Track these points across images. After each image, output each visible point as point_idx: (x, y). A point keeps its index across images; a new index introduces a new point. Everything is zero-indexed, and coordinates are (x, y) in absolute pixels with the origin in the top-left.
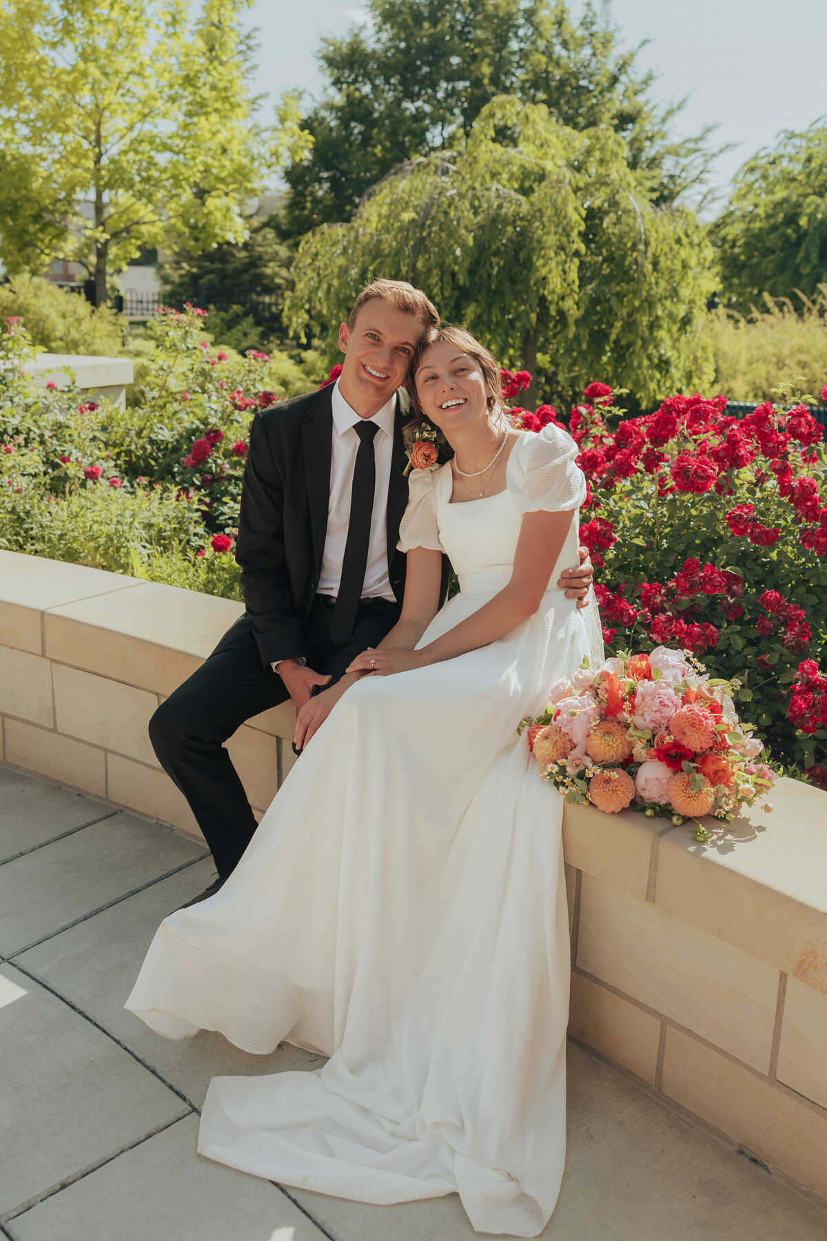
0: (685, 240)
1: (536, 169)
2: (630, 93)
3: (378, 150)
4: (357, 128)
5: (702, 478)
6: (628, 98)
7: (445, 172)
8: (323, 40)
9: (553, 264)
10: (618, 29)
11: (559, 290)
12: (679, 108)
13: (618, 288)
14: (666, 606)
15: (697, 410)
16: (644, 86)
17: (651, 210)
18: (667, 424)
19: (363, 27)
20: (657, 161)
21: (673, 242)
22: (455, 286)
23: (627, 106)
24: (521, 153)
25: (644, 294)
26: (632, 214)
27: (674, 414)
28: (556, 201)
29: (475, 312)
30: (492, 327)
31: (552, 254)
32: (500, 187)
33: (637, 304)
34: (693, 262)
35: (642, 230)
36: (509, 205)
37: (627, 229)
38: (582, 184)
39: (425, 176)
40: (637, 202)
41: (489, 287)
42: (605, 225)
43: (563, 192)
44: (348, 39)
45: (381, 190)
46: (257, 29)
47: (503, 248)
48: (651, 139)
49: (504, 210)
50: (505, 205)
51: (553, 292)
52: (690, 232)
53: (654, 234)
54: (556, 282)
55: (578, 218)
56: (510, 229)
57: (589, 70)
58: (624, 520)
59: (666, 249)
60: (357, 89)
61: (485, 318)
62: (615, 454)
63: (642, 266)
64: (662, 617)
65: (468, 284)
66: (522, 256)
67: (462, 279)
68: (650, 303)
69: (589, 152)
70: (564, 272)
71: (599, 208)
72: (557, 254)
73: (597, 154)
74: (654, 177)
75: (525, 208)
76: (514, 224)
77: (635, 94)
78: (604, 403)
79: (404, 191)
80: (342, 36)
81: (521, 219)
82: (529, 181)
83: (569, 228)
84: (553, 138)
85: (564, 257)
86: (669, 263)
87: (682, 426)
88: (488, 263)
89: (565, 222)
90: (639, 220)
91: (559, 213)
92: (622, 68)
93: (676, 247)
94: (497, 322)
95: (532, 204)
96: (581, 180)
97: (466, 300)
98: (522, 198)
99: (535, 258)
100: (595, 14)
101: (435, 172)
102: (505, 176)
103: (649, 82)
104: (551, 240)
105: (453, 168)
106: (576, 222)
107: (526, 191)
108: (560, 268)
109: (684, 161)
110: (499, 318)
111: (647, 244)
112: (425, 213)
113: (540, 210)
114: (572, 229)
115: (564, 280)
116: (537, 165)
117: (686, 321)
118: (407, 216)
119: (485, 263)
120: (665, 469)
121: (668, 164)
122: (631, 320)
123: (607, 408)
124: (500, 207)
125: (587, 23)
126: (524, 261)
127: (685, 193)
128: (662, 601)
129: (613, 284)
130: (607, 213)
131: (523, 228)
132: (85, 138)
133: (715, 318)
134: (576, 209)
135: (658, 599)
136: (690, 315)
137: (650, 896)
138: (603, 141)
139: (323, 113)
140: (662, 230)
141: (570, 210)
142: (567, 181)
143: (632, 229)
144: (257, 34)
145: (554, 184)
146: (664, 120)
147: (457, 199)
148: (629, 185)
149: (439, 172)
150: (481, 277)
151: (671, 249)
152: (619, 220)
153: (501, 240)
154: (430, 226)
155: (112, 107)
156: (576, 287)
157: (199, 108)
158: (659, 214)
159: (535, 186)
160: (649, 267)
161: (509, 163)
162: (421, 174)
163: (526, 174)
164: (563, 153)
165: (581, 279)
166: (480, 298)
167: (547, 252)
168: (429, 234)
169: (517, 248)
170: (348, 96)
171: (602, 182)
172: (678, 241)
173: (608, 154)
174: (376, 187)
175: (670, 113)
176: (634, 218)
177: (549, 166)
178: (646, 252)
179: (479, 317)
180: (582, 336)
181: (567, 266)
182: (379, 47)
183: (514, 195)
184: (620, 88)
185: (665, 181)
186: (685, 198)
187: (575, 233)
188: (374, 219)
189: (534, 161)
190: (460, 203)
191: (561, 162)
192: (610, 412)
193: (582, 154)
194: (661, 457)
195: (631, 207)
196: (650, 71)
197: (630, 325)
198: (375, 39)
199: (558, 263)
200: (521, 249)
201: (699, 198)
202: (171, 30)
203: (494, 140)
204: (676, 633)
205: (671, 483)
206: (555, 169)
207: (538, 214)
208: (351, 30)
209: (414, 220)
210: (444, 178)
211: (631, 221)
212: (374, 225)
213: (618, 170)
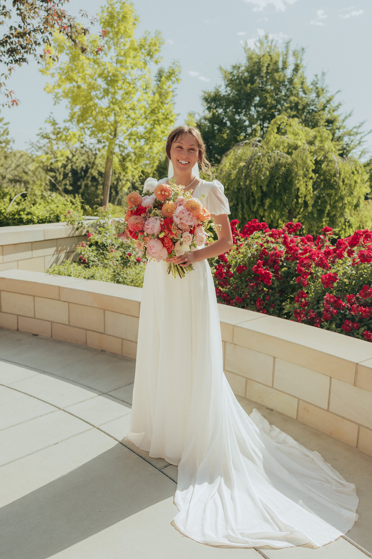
0: (356, 172)
1: (294, 144)
2: (331, 111)
3: (225, 136)
4: (216, 127)
5: (369, 257)
6: (330, 113)
7: (257, 146)
8: (203, 92)
9: (302, 182)
10: (327, 86)
11: (304, 193)
12: (350, 115)
13: (328, 192)
14: (356, 302)
15: (367, 235)
16: (337, 108)
17: (341, 160)
18: (356, 239)
19: (220, 86)
20: (341, 138)
21: (351, 173)
22: (262, 192)
23: (329, 117)
24: (287, 138)
25: (339, 194)
26: (333, 162)
27: (359, 236)
28: (303, 157)
29: (269, 202)
30: (276, 208)
31: (301, 178)
32: (279, 151)
33: (337, 198)
34: (359, 181)
35: (338, 168)
36: (283, 159)
37: (331, 168)
38: (313, 150)
39: (249, 148)
40: (334, 156)
41: (275, 192)
42: (323, 167)
43: (306, 154)
44: (214, 90)
45: (230, 153)
46: (176, 88)
47: (281, 176)
48: (339, 129)
49: (281, 161)
50: (281, 159)
51: (302, 194)
52: (357, 169)
53: (343, 170)
54: (303, 190)
55: (312, 164)
56: (283, 168)
57: (314, 103)
58: (340, 273)
59: (348, 176)
60: (217, 111)
61: (273, 204)
62: (336, 251)
63: (339, 183)
64: (355, 306)
65: (267, 190)
66: (289, 179)
67: (265, 188)
68: (342, 198)
69: (315, 137)
70: (306, 185)
71: (320, 160)
72: (303, 178)
73: (319, 138)
74: (340, 145)
75: (290, 160)
76: (285, 167)
77: (333, 111)
78: (330, 234)
79: (240, 154)
80: (211, 90)
81: (288, 164)
82: (292, 149)
83: (308, 168)
84: (300, 132)
85: (306, 179)
86: (349, 181)
87: (361, 240)
88: (274, 182)
89: (307, 166)
90: (337, 164)
91: (305, 163)
92: (328, 102)
93: (352, 175)
94: (278, 206)
95: (292, 159)
96: (313, 148)
97: (265, 197)
98: (289, 156)
99: (294, 180)
100: (318, 80)
101: (253, 146)
102: (282, 147)
103: (339, 107)
104: (301, 172)
105: (260, 144)
106: (311, 166)
107: (289, 153)
108: (305, 184)
109: (352, 137)
110: (279, 204)
111: (340, 174)
112: (249, 163)
113: (296, 161)
114: (309, 168)
115: (306, 189)
116: (294, 143)
117: (357, 206)
118: (242, 164)
119: (273, 183)
120: (355, 255)
121: (346, 139)
122: (335, 205)
123: (331, 236)
124: (279, 159)
125: (314, 84)
126: (290, 181)
127: (353, 151)
128: (354, 301)
129: (326, 190)
130: (323, 162)
131: (289, 168)
132: (110, 134)
133: (368, 203)
134: (311, 160)
135: (353, 300)
136: (358, 203)
137: (355, 385)
138: (321, 133)
139: (203, 121)
140: (346, 169)
141: (308, 161)
142: (307, 149)
143: (334, 168)
144: (176, 90)
145: (302, 150)
146: (344, 121)
147: (262, 157)
148: (332, 150)
149: (254, 146)
150: (271, 188)
151: (350, 176)
152: (328, 165)
153: (280, 173)
154: (251, 168)
155: (121, 121)
156: (311, 192)
157: (157, 122)
158: (345, 162)
159: (294, 151)
160: (341, 183)
161: (283, 142)
162: (247, 147)
163: (289, 146)
164: (305, 138)
165: (313, 188)
166: (271, 196)
167: (300, 178)
168: (251, 171)
169: (286, 176)
170: (214, 114)
171: (321, 149)
172: (353, 173)
173: (324, 138)
174: (228, 152)
175: (346, 118)
176: (334, 164)
177: (299, 143)
178: (340, 177)
179: (271, 204)
180: (314, 212)
181: (307, 183)
182: (226, 94)
183: (285, 155)
184: (327, 109)
185: (345, 146)
186: (353, 153)
187: (311, 170)
188: (228, 165)
189: (293, 141)
190: (263, 159)
191: (304, 142)
192: (332, 237)
193: (313, 138)
194: (354, 251)
195: (332, 159)
196: (340, 102)
197: (334, 207)
198: (225, 90)
199: (304, 182)
200: (288, 177)
201: (359, 153)
202: (145, 91)
203: (277, 133)
204: (360, 311)
205: (358, 260)
206: (302, 145)
207: (295, 162)
208: (216, 87)
209: (245, 166)
210: (256, 148)
211: (333, 165)
212: (227, 167)
213: (328, 145)
